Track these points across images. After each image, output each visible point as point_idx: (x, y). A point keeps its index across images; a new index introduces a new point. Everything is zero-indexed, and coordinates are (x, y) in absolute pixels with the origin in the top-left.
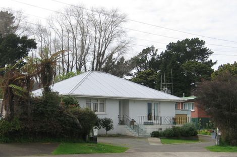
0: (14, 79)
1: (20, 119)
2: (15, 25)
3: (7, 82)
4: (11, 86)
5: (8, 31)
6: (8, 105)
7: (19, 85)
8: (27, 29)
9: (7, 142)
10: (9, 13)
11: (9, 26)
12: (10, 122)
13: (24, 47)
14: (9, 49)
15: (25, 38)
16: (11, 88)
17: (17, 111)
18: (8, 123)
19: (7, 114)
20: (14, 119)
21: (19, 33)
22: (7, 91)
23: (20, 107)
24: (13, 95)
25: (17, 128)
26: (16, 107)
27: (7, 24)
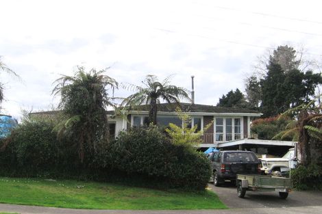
0: (309, 119)
1: (318, 164)
2: (296, 59)
3: (302, 122)
4: (306, 127)
5: (290, 67)
6: (304, 148)
7: (315, 126)
8: (310, 63)
9: (304, 190)
10: (289, 47)
11: (290, 61)
12: (307, 168)
13: (309, 83)
14: (292, 86)
15: (309, 73)
16: (306, 130)
17: (314, 154)
18: (305, 168)
19: (302, 158)
20: (312, 164)
21: (302, 68)
22: (302, 133)
23: (317, 150)
24: (309, 137)
25: (315, 173)
26: (312, 151)
27: (288, 60)
